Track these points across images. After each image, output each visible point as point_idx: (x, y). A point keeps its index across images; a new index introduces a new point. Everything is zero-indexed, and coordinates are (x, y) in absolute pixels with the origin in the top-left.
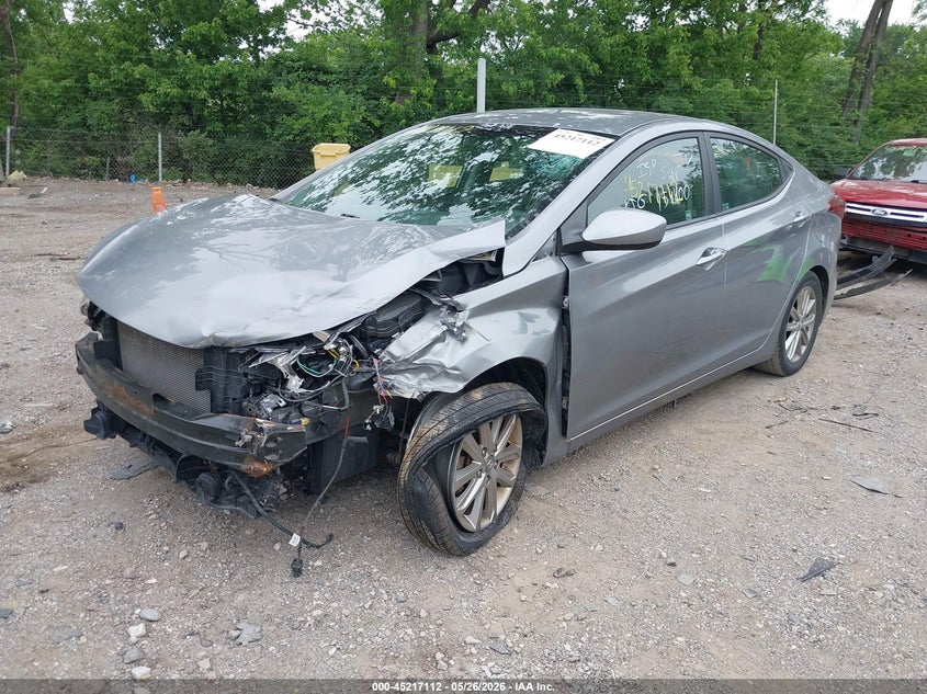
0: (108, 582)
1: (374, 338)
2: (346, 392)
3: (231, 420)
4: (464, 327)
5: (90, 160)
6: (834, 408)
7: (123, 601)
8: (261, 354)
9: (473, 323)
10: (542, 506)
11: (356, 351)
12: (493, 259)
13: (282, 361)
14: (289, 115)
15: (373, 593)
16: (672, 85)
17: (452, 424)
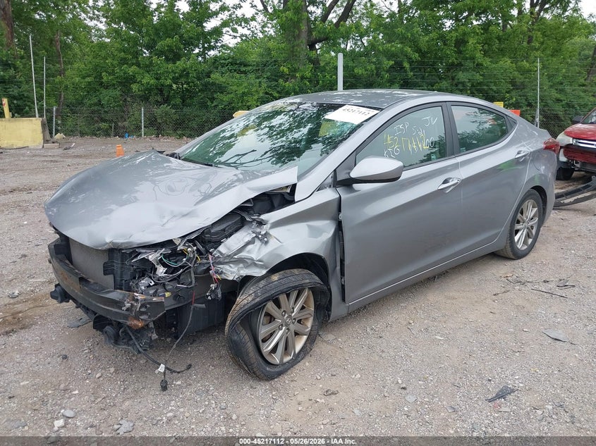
0: (50, 392)
1: (210, 242)
2: (193, 276)
3: (121, 294)
4: (266, 234)
5: (104, 125)
6: (545, 282)
7: (56, 404)
8: (140, 253)
9: (272, 232)
10: (329, 347)
11: (198, 250)
12: (288, 191)
13: (153, 257)
14: (222, 93)
15: (207, 403)
16: (469, 64)
17: (256, 296)
